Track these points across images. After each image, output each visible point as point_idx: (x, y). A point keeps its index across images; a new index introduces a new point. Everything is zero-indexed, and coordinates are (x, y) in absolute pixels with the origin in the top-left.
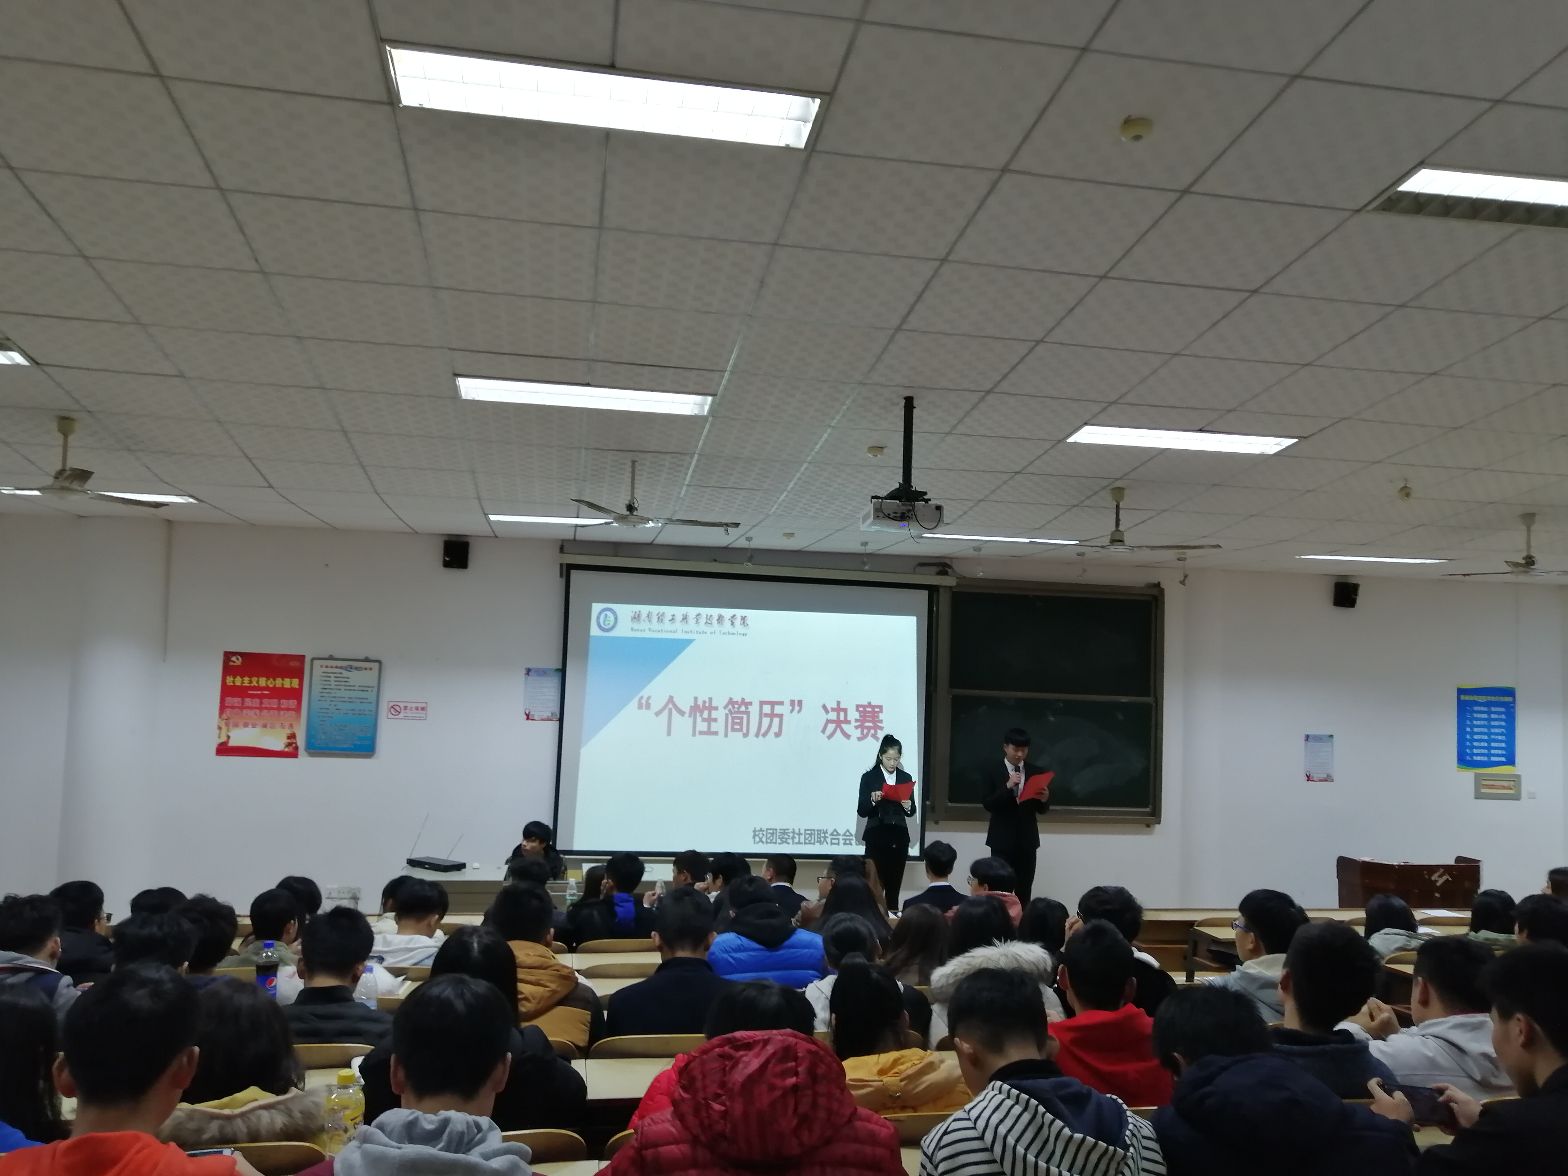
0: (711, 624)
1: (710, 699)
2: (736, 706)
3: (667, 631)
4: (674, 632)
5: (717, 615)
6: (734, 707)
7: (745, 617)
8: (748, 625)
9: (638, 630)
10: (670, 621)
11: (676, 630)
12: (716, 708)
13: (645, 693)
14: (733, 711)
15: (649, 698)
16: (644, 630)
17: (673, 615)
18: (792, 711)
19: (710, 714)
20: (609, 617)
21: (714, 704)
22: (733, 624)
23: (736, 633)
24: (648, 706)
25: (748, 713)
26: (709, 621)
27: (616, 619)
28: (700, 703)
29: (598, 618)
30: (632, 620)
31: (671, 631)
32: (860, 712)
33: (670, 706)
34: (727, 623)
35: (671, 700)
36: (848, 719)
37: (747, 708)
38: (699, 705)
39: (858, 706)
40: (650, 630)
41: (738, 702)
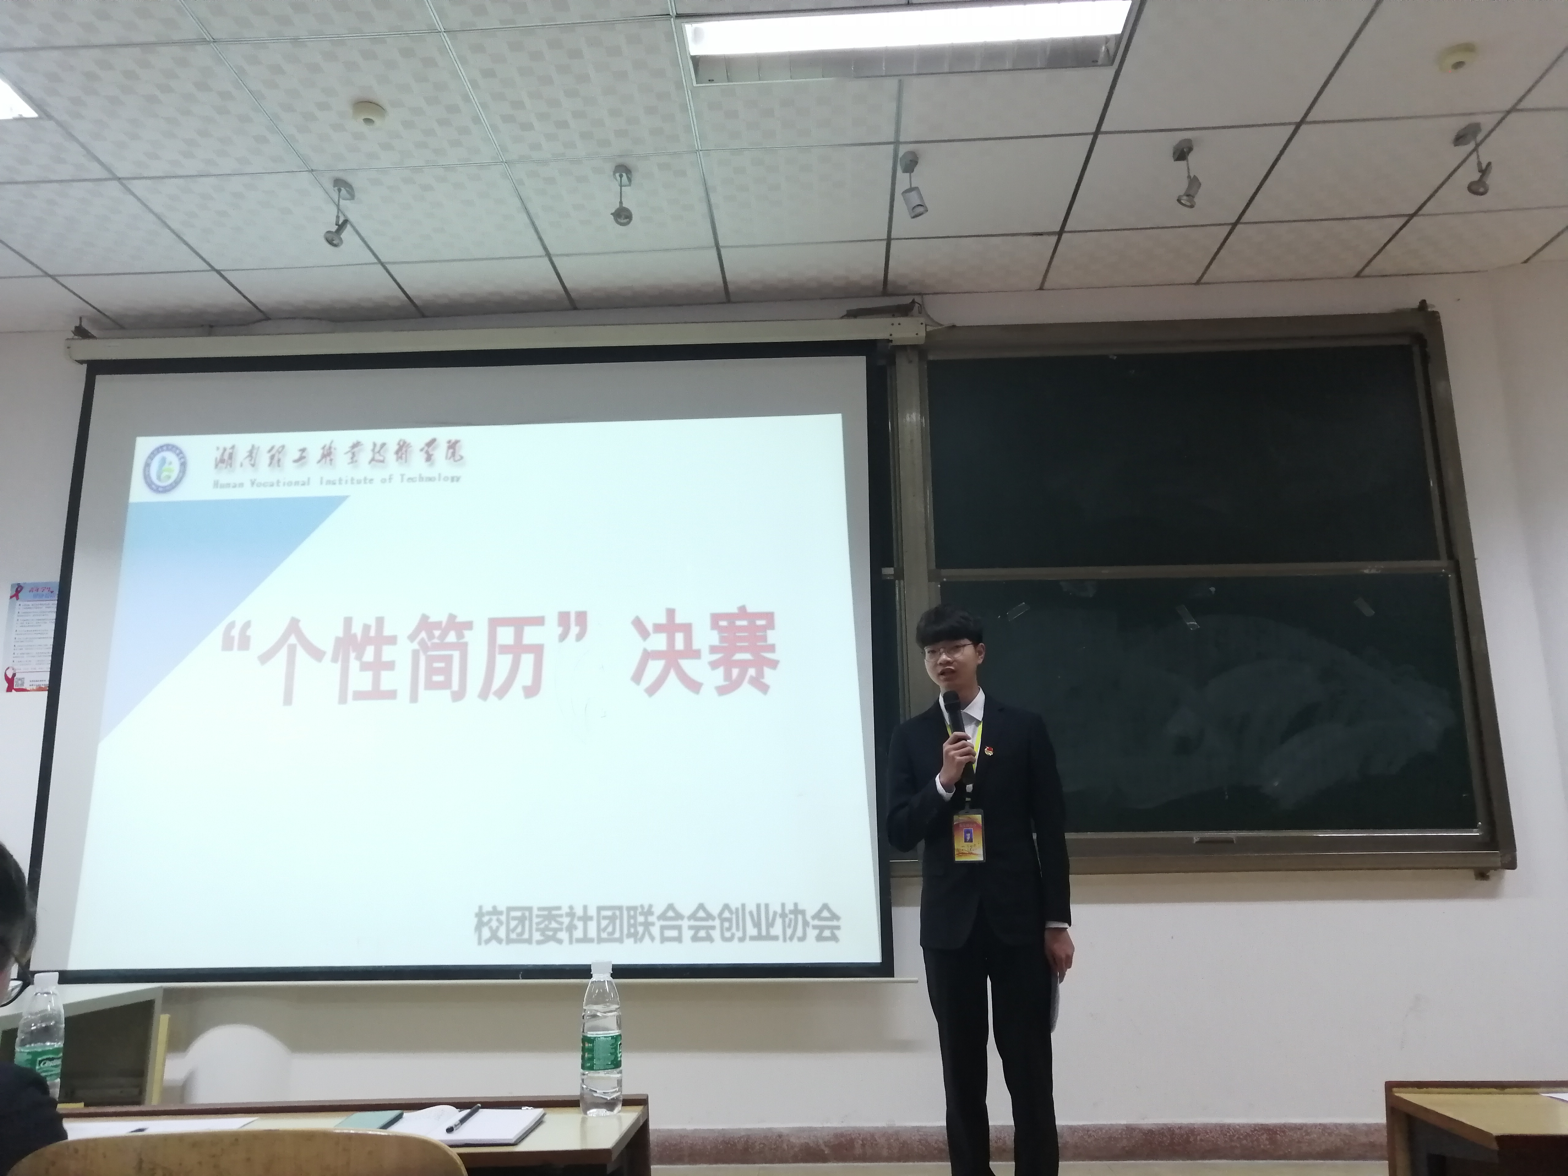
0: (382, 461)
1: (380, 621)
2: (437, 633)
3: (290, 484)
4: (303, 484)
5: (397, 441)
6: (431, 636)
7: (457, 442)
8: (462, 458)
9: (228, 485)
10: (296, 461)
11: (309, 479)
12: (392, 640)
13: (239, 615)
14: (429, 644)
15: (247, 625)
16: (241, 485)
17: (303, 450)
18: (563, 637)
19: (378, 653)
20: (170, 463)
21: (387, 632)
22: (429, 458)
23: (437, 476)
24: (245, 643)
25: (462, 648)
26: (378, 457)
27: (183, 465)
28: (357, 629)
29: (147, 465)
30: (216, 466)
31: (297, 483)
32: (721, 629)
33: (293, 640)
34: (417, 458)
35: (294, 627)
36: (696, 646)
37: (460, 636)
38: (355, 635)
39: (716, 618)
40: (253, 483)
41: (440, 623)
